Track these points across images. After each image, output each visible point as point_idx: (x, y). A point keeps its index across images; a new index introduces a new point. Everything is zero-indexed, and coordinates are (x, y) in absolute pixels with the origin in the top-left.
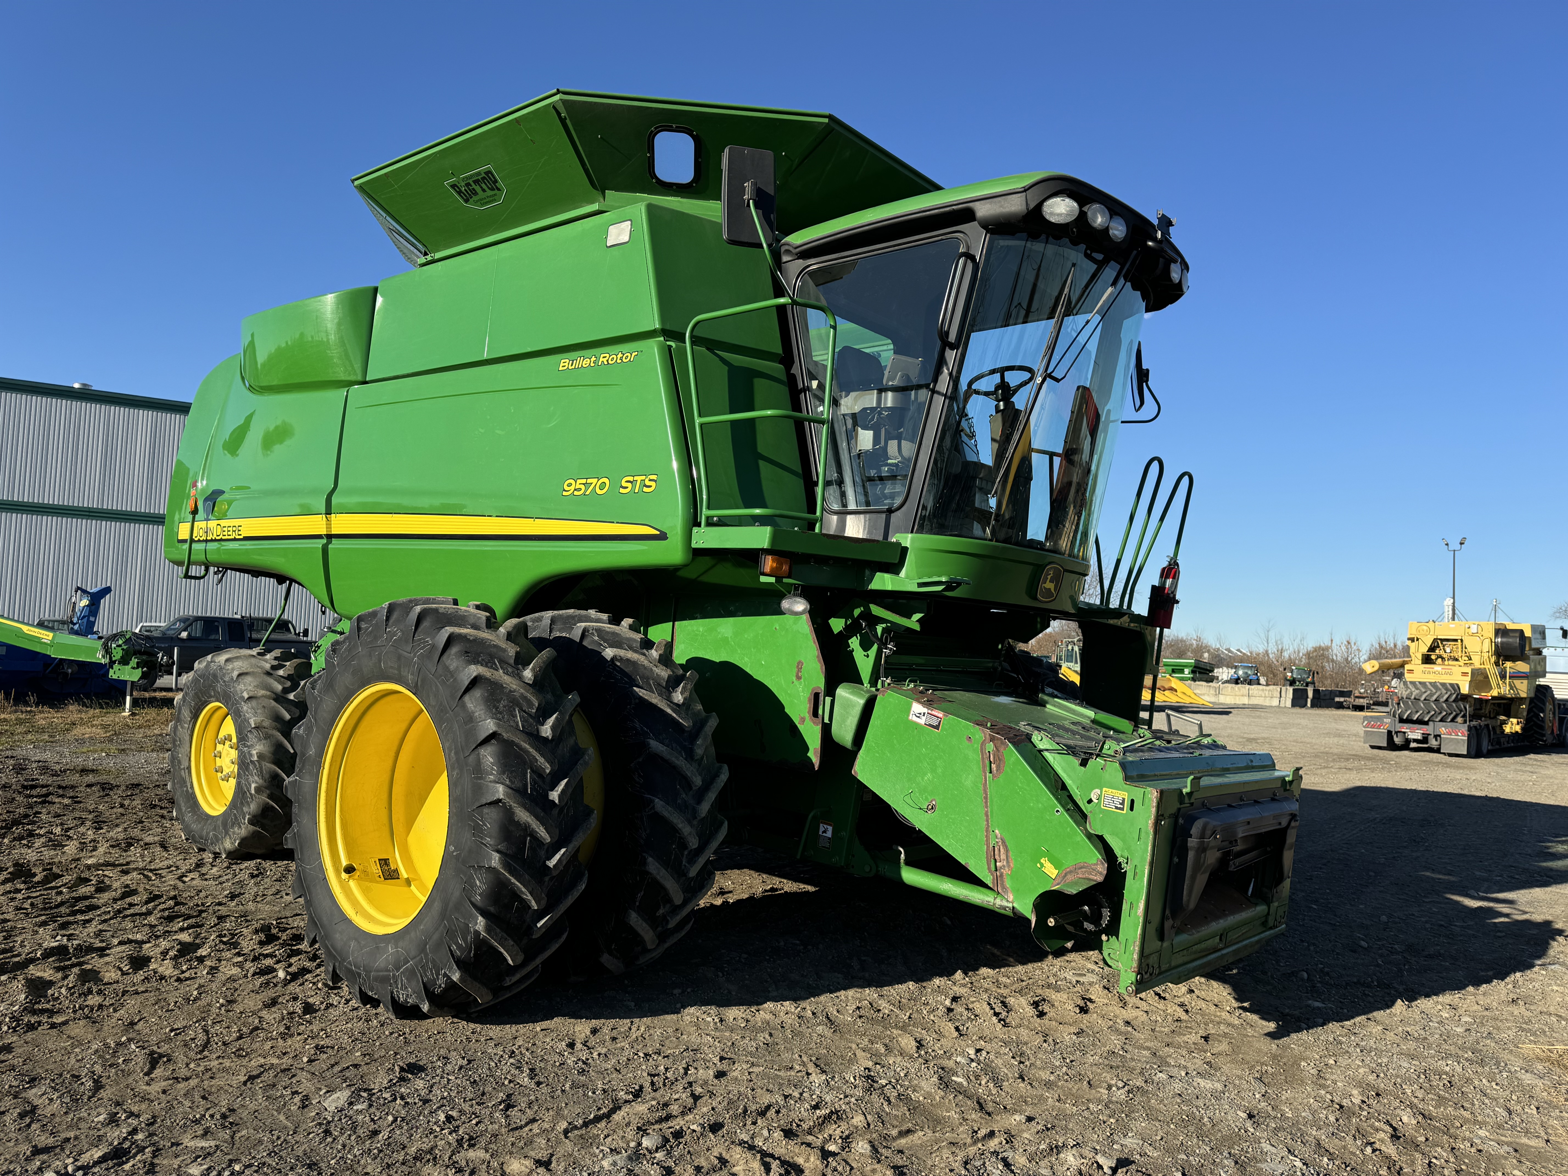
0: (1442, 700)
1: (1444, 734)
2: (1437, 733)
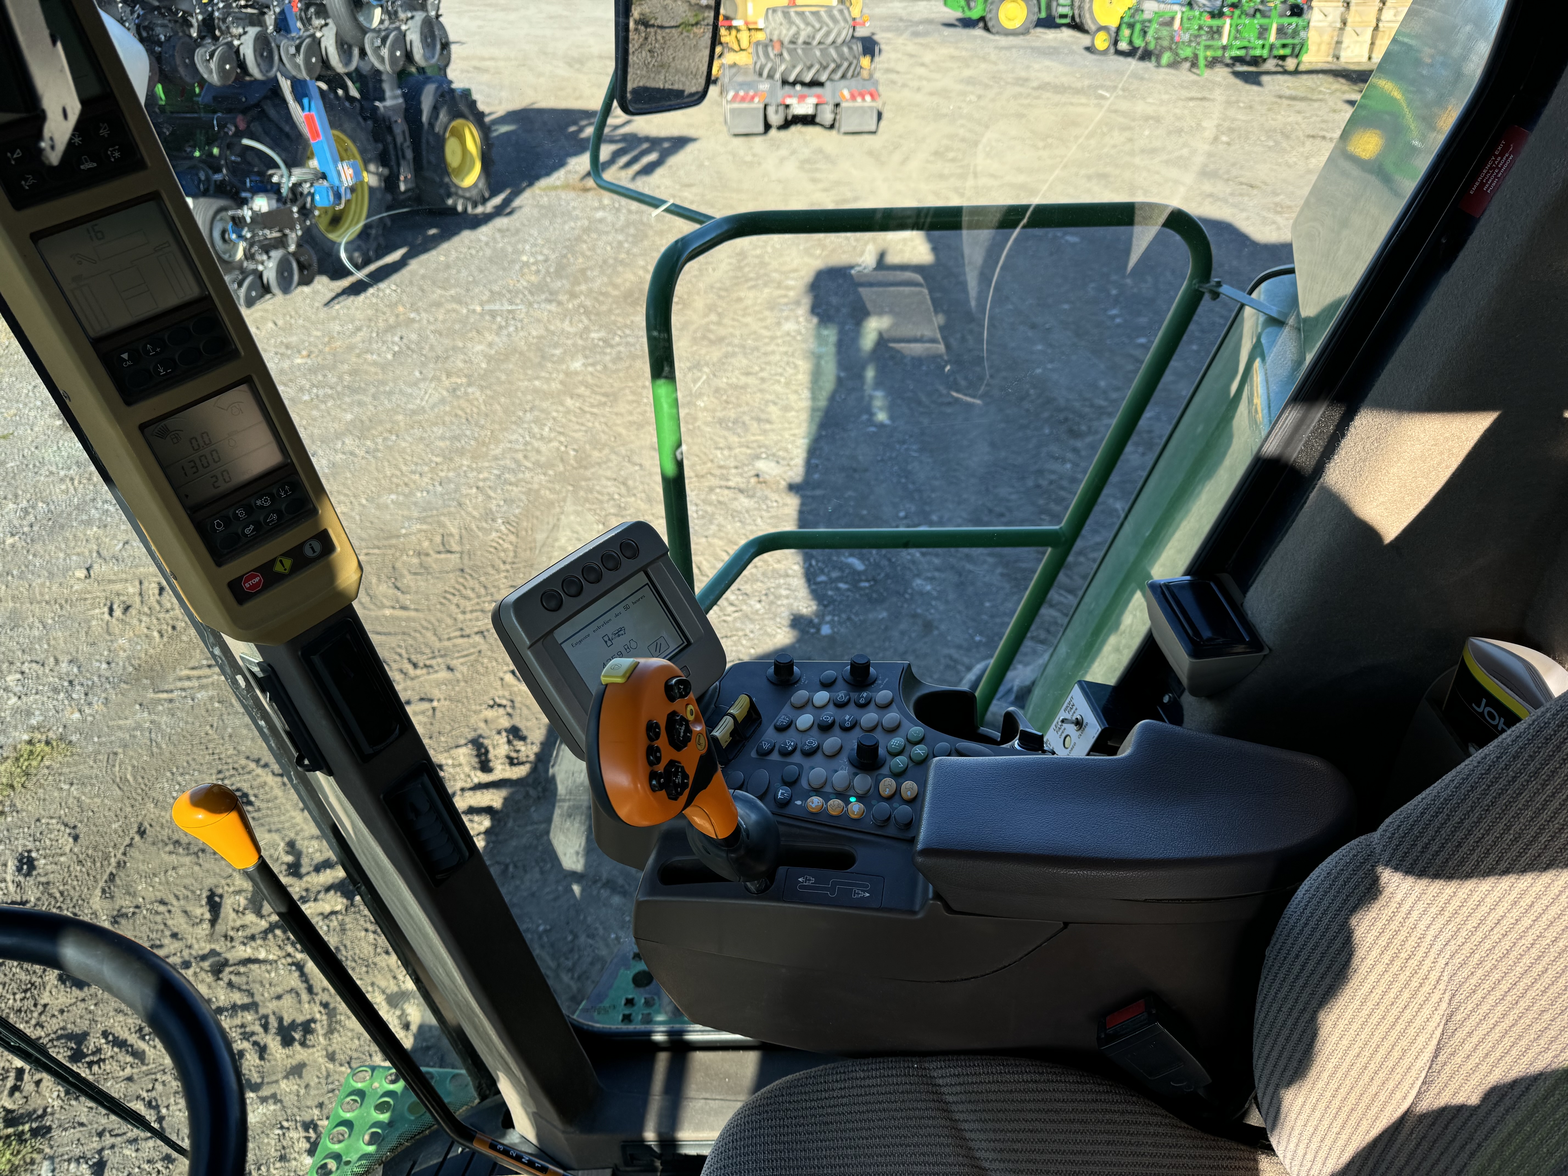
0: (839, 40)
1: (847, 100)
2: (837, 101)
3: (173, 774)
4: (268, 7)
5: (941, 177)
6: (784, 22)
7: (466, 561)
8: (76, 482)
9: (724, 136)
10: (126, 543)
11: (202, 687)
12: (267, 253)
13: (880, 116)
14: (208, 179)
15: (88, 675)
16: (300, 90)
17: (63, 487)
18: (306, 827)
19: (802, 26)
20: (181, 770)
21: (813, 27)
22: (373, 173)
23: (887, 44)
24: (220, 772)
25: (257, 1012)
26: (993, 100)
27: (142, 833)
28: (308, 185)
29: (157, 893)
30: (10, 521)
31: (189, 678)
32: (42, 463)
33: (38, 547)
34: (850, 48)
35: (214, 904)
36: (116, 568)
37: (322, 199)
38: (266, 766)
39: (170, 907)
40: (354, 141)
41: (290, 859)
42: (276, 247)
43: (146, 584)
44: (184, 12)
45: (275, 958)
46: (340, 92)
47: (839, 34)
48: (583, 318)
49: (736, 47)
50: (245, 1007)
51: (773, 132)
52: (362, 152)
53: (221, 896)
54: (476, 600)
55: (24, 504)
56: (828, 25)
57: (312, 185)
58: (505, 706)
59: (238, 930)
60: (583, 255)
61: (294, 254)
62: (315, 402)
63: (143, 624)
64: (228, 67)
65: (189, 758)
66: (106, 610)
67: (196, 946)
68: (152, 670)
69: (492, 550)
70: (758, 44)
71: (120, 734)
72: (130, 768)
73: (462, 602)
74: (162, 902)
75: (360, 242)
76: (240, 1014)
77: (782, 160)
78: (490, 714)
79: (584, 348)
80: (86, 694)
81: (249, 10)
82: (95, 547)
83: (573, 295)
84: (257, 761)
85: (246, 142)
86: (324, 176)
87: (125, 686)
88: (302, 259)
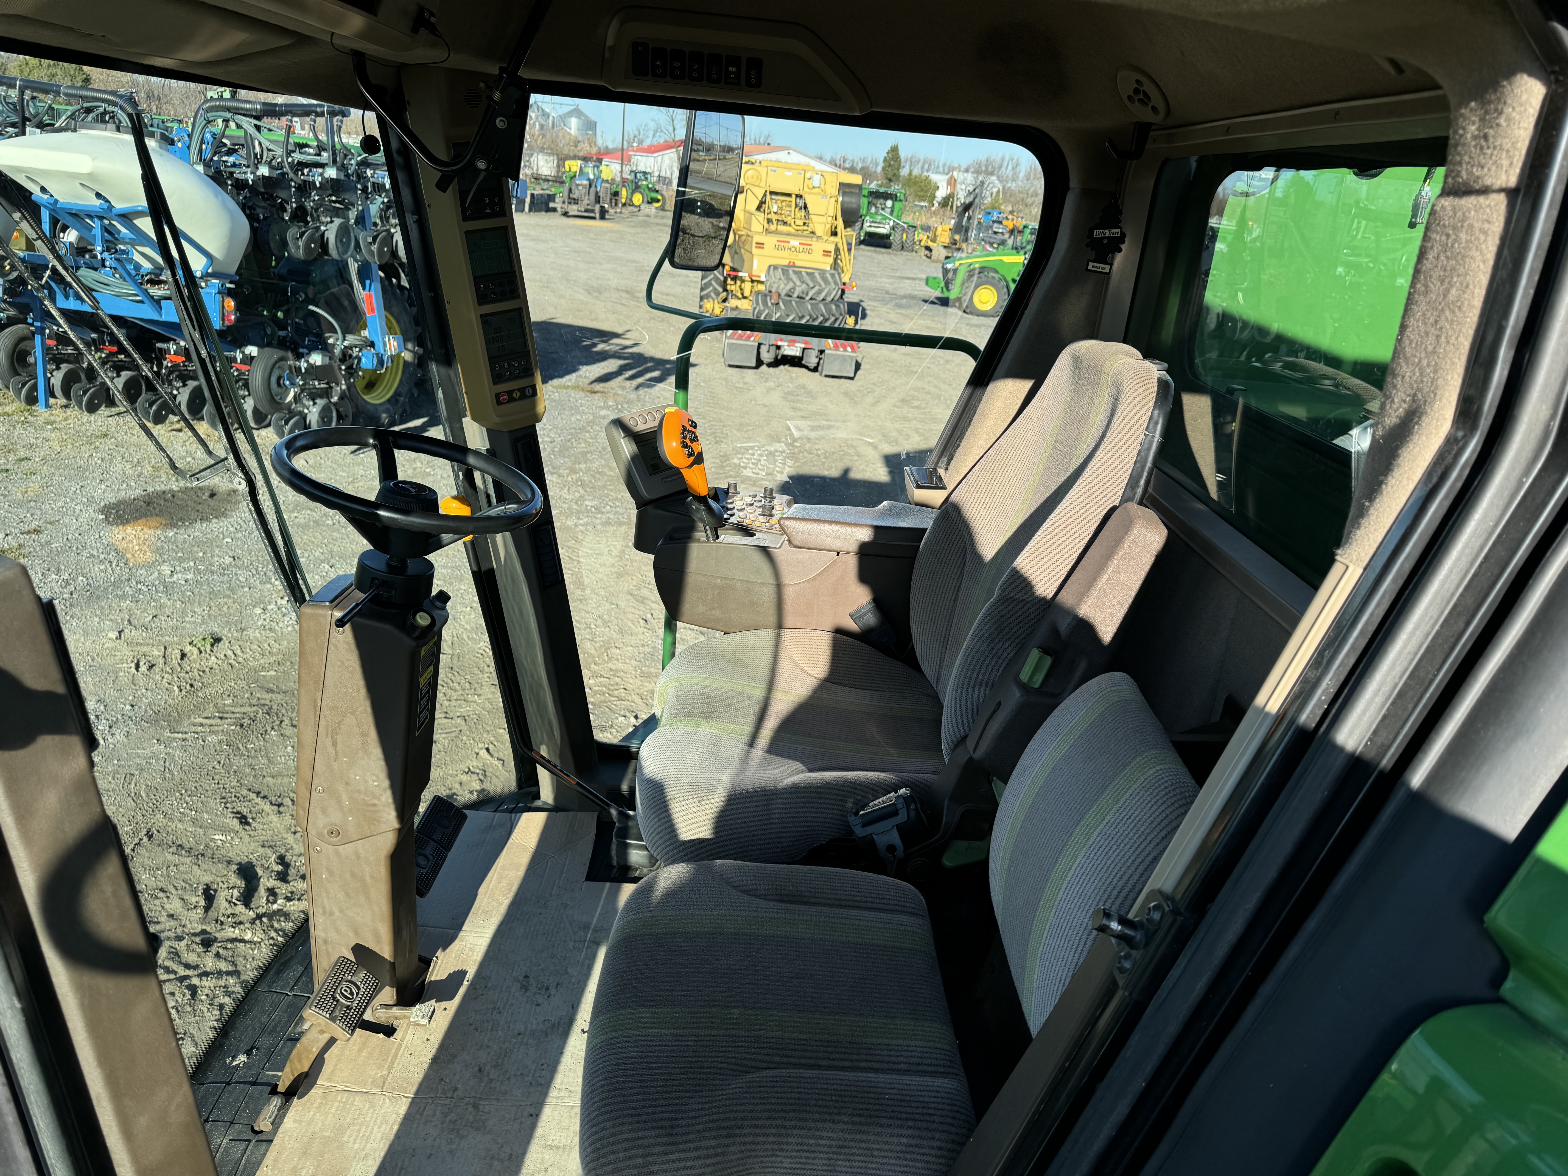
0: (829, 299)
1: (830, 349)
2: (823, 348)
3: (182, 795)
4: (353, 205)
5: (906, 419)
6: (783, 278)
7: (455, 662)
8: (114, 565)
9: (721, 366)
10: (156, 616)
11: (212, 732)
12: (313, 400)
13: (858, 366)
14: (273, 333)
15: (113, 713)
16: (364, 273)
17: (102, 567)
18: (295, 846)
19: (798, 283)
20: (189, 792)
21: (807, 285)
22: (410, 351)
23: (872, 310)
24: (224, 798)
25: (239, 977)
26: (959, 365)
27: (150, 836)
28: (357, 349)
29: (158, 883)
30: (52, 588)
31: (202, 725)
32: (85, 547)
33: (77, 611)
34: (837, 306)
35: (209, 895)
36: (144, 635)
37: (367, 361)
38: (264, 797)
39: (168, 894)
40: (398, 322)
41: (280, 868)
42: (321, 397)
43: (170, 650)
44: (282, 200)
45: (259, 940)
46: (394, 280)
47: (829, 294)
48: (580, 488)
49: (740, 296)
50: (228, 973)
51: (764, 368)
52: (403, 333)
53: (216, 891)
54: (461, 692)
55: (66, 576)
56: (820, 286)
57: (360, 350)
58: (478, 774)
59: (228, 917)
60: (585, 441)
61: (335, 404)
62: (337, 526)
63: (165, 680)
64: (313, 245)
65: (197, 785)
66: (133, 665)
67: (189, 926)
68: (170, 715)
69: (479, 655)
70: (758, 293)
71: (137, 760)
72: (144, 787)
73: (449, 692)
74: (162, 890)
75: (389, 406)
76: (224, 977)
77: (769, 390)
78: (465, 778)
79: (578, 512)
80: (110, 727)
81: (338, 205)
82: (127, 617)
83: (573, 471)
84: (258, 793)
85: (311, 307)
86: (372, 345)
87: (146, 724)
88: (341, 409)
